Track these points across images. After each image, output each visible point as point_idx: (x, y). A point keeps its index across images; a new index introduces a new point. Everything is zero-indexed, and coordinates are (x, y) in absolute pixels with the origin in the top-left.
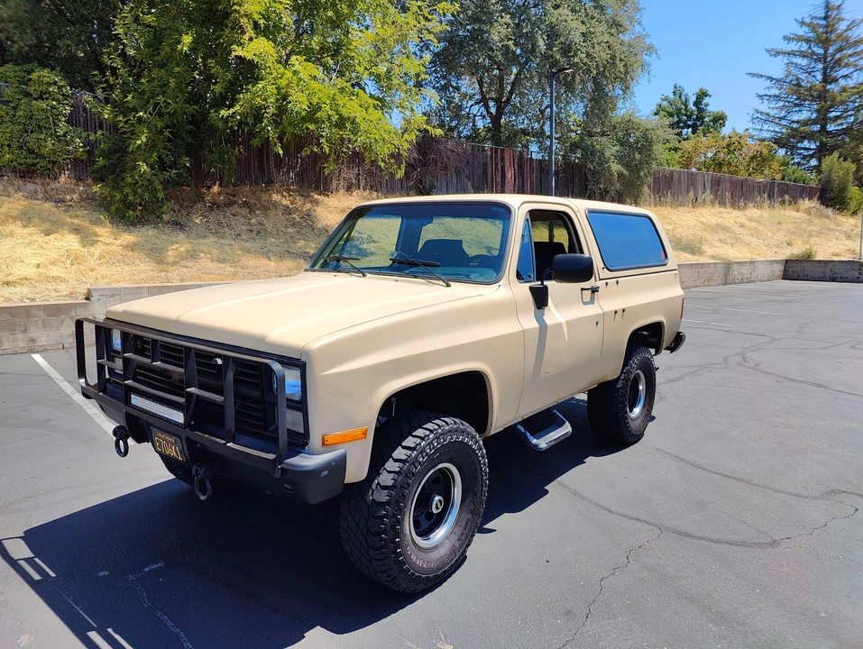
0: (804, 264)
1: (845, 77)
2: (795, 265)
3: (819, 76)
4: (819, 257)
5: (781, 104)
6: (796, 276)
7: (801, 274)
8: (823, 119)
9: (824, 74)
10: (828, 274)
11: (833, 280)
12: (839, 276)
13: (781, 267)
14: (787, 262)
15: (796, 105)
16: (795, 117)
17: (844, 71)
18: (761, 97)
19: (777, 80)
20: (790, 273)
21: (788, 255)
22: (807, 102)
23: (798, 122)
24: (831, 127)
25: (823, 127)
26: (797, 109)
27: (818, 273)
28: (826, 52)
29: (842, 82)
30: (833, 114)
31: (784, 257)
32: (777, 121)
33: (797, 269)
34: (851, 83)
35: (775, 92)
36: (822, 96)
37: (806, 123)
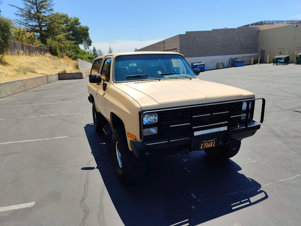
0: (64, 75)
1: (44, 12)
2: (61, 75)
3: (36, 11)
4: (68, 72)
5: (24, 18)
6: (62, 79)
7: (64, 78)
8: (40, 26)
9: (37, 10)
10: (72, 77)
11: (74, 79)
12: (75, 77)
13: (57, 76)
14: (59, 74)
15: (30, 19)
16: (31, 24)
17: (43, 10)
18: (16, 14)
19: (21, 9)
20: (60, 78)
21: (58, 72)
22: (33, 19)
23: (32, 26)
24: (43, 29)
25: (41, 29)
26: (30, 21)
27: (69, 77)
28: (36, 2)
29: (43, 14)
30: (43, 24)
31: (57, 73)
32: (25, 24)
33: (62, 76)
34: (46, 15)
35: (21, 13)
36: (38, 18)
37: (36, 26)
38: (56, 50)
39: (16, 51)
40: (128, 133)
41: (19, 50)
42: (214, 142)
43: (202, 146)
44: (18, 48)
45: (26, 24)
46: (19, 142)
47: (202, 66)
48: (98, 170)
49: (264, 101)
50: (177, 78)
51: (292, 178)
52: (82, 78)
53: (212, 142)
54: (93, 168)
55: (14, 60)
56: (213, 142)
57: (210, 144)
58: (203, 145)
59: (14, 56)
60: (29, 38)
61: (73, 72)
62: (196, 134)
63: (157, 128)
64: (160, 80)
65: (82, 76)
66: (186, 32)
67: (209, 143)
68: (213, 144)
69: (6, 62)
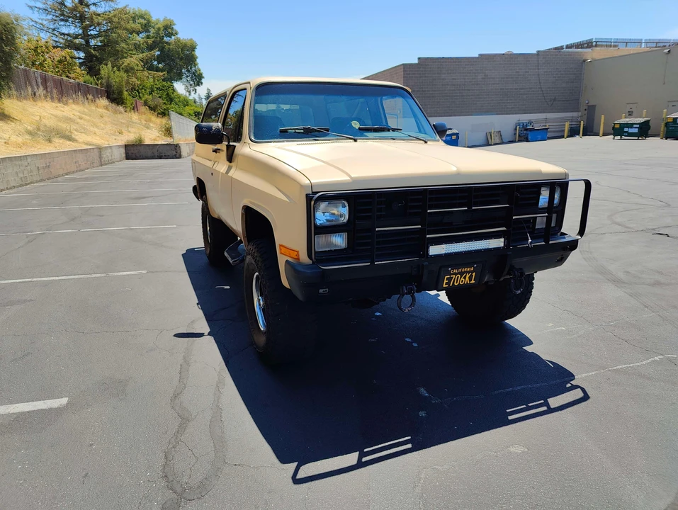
0: (139, 148)
1: (94, 4)
2: (132, 149)
4: (147, 142)
5: (50, 17)
6: (134, 157)
7: (138, 156)
8: (86, 36)
10: (156, 154)
11: (160, 158)
12: (163, 155)
13: (123, 151)
14: (126, 146)
15: (62, 20)
16: (65, 30)
18: (31, 7)
20: (130, 154)
21: (125, 140)
22: (70, 19)
23: (68, 35)
24: (93, 42)
25: (87, 42)
26: (62, 23)
27: (150, 154)
29: (93, 8)
30: (92, 32)
31: (124, 144)
32: (50, 30)
33: (134, 151)
34: (100, 10)
35: (41, 6)
36: (82, 18)
37: (76, 37)
38: (120, 93)
39: (30, 89)
40: (280, 246)
41: (35, 87)
42: (474, 274)
43: (445, 281)
44: (34, 83)
45: (54, 30)
46: (35, 279)
47: (454, 137)
48: (211, 338)
49: (588, 185)
50: (394, 139)
51: (644, 363)
52: (180, 157)
53: (469, 272)
54: (200, 335)
55: (24, 110)
56: (472, 272)
57: (465, 278)
58: (449, 279)
59: (25, 101)
60: (60, 62)
61: (160, 143)
62: (434, 250)
63: (345, 235)
64: (355, 141)
65: (179, 152)
66: (419, 58)
67: (462, 274)
68: (470, 279)
69: (6, 113)
